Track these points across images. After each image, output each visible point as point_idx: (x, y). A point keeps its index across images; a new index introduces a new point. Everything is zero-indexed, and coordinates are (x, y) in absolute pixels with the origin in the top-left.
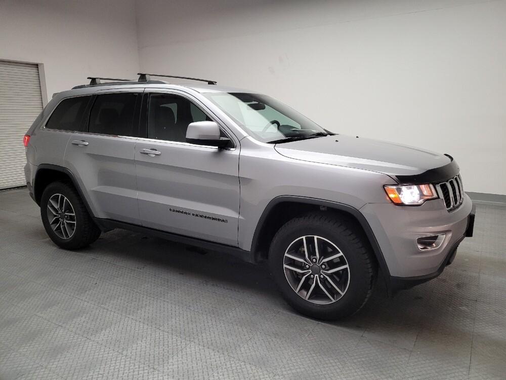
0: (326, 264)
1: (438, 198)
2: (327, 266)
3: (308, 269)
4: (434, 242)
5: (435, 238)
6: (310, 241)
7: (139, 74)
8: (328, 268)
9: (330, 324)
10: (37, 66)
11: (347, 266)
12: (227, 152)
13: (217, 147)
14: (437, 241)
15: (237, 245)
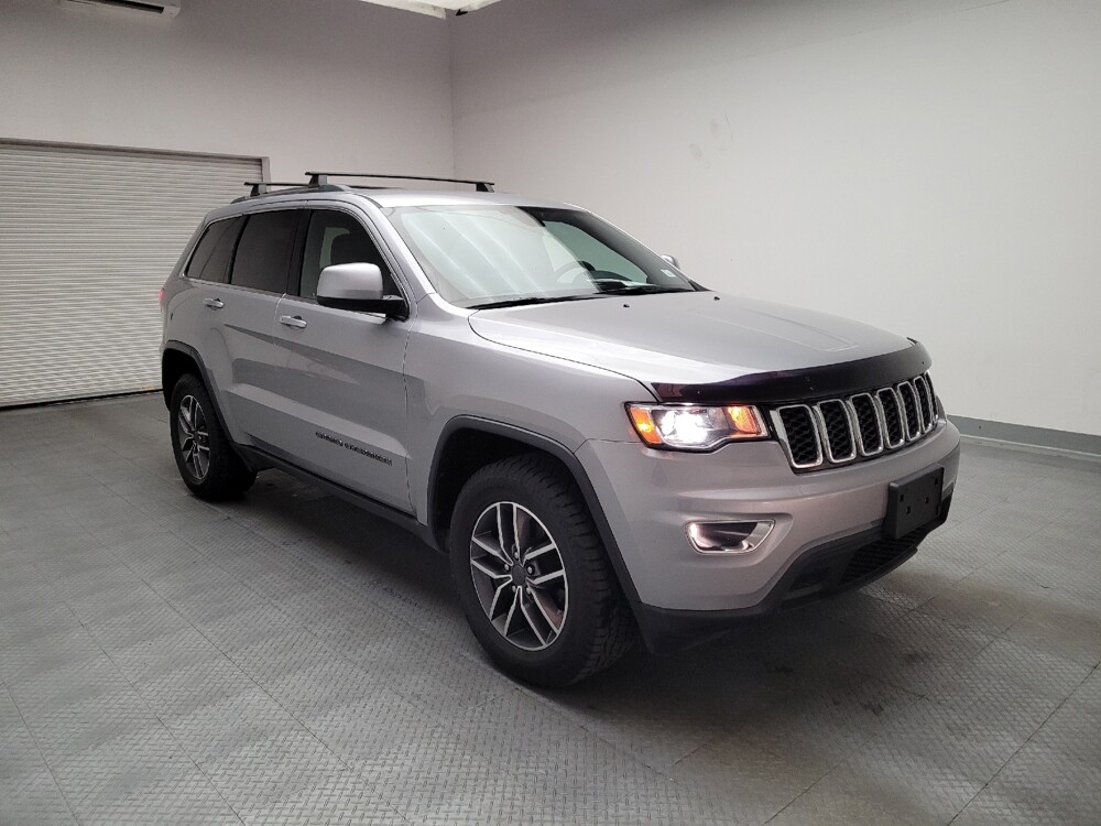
0: (535, 564)
1: (773, 436)
2: (537, 569)
3: (508, 572)
4: (744, 538)
5: (749, 527)
6: (507, 511)
7: (308, 174)
8: (538, 573)
9: (537, 693)
10: (259, 162)
11: (562, 573)
12: (400, 325)
13: (384, 315)
14: (752, 535)
15: (410, 510)
